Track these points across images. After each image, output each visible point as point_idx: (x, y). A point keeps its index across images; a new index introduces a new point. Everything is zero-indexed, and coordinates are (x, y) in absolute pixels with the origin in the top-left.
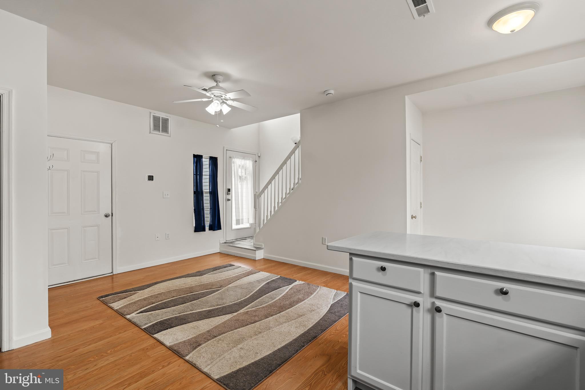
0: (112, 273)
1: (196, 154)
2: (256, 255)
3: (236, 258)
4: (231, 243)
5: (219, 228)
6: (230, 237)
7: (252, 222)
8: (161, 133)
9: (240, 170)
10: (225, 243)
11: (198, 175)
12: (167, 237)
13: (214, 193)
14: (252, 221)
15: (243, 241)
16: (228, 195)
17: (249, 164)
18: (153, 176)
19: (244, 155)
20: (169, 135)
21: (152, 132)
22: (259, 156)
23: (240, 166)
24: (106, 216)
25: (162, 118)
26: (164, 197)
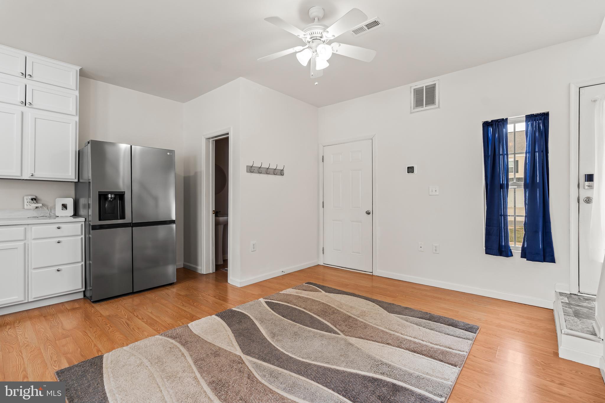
0: (372, 273)
12: (434, 250)
16: (584, 188)
18: (414, 167)
20: (436, 106)
21: (413, 111)
24: (368, 213)
25: (426, 86)
26: (430, 194)
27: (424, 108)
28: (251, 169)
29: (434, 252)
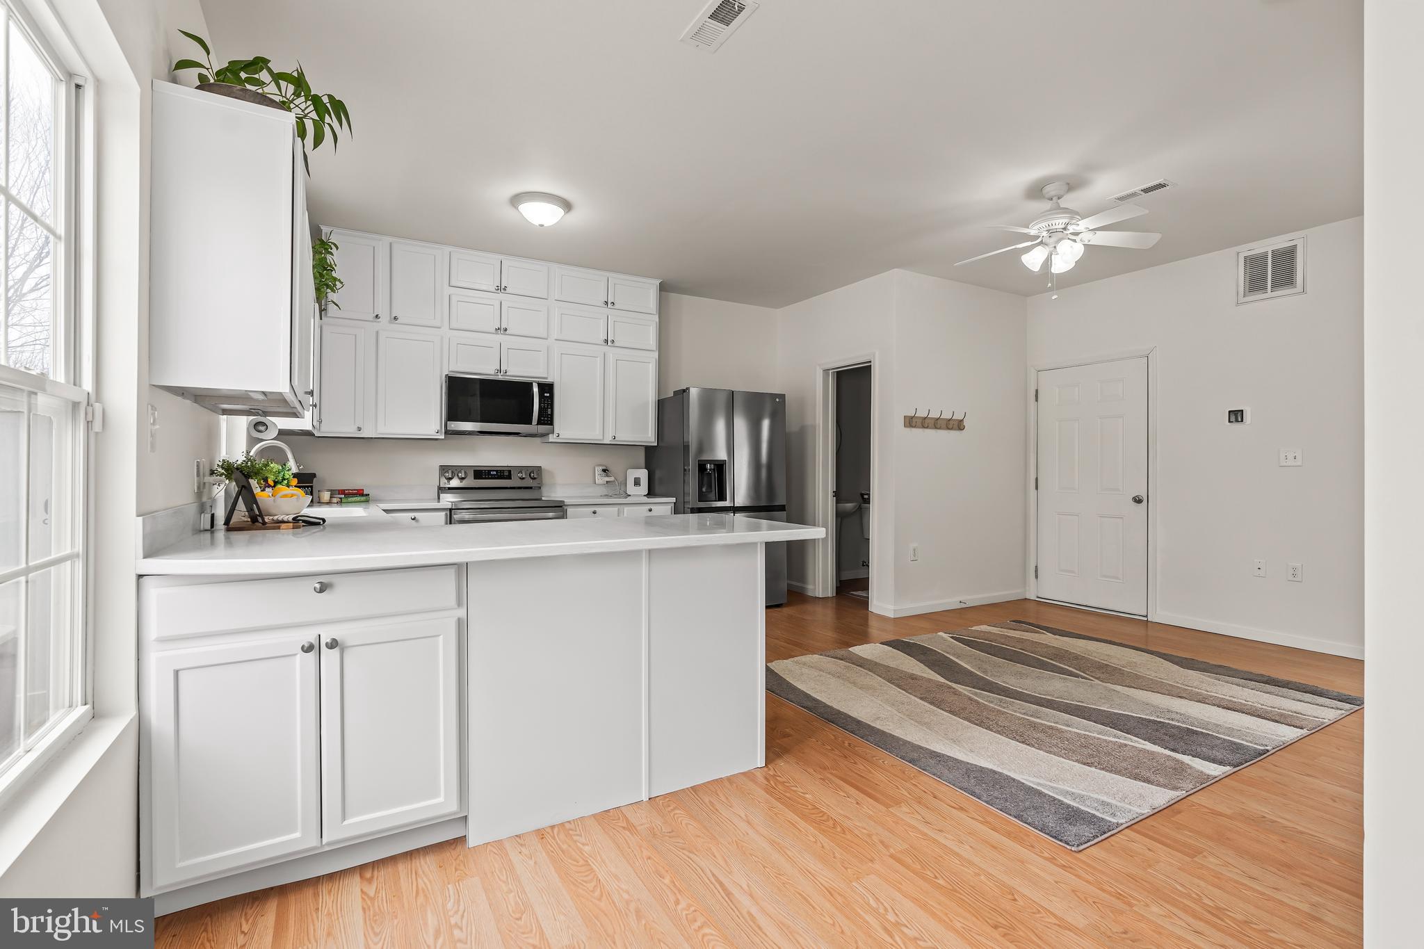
0: (1146, 616)
12: (1290, 574)
20: (1298, 290)
21: (1242, 300)
24: (1138, 500)
25: (1273, 251)
26: (1282, 464)
27: (1269, 294)
28: (910, 422)
29: (1291, 578)
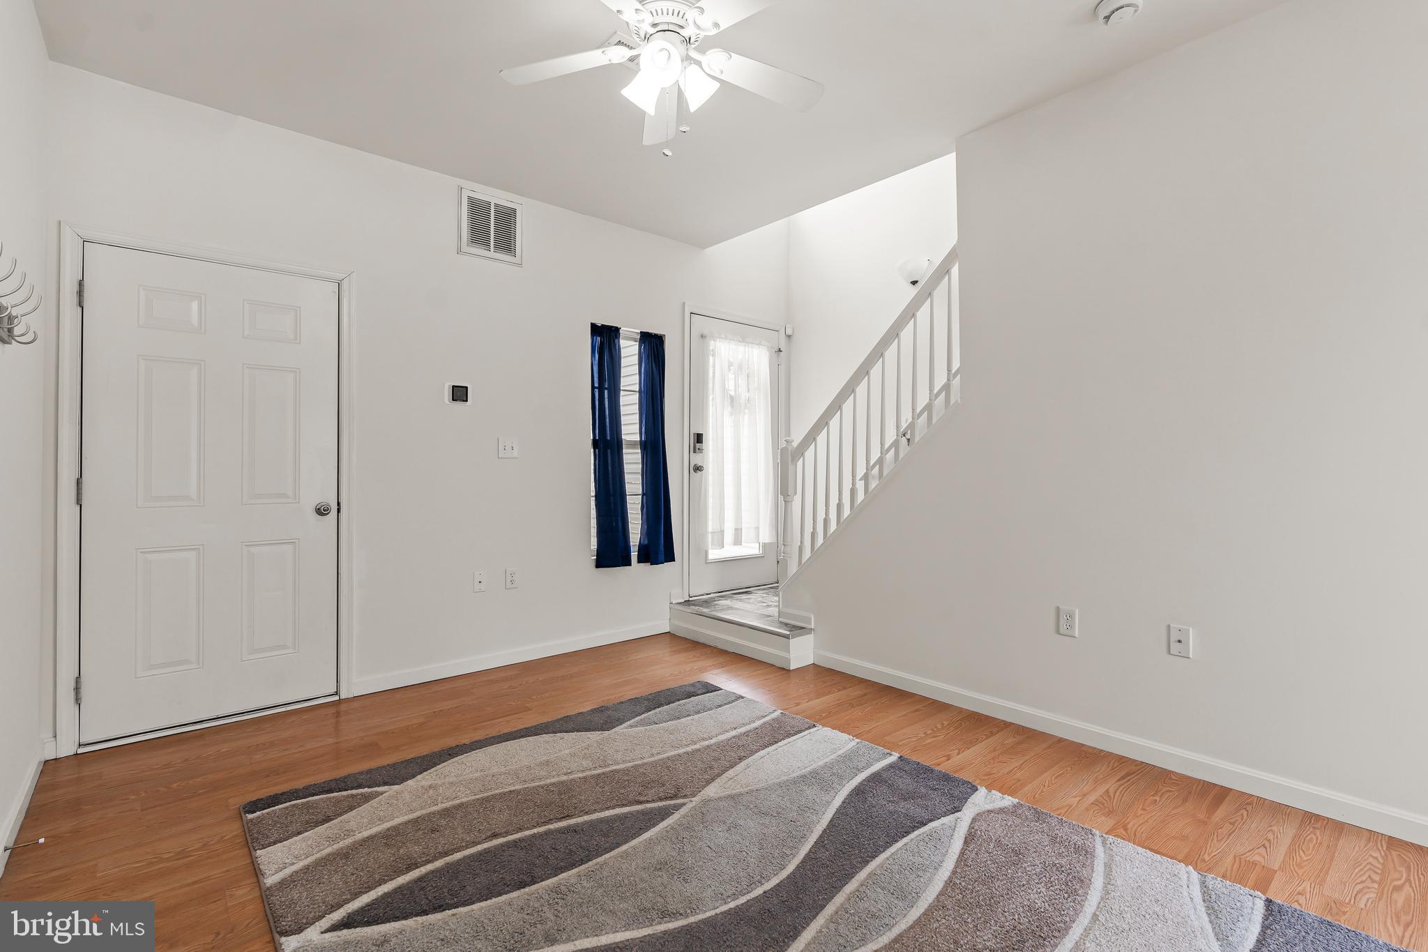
0: (337, 693)
1: (599, 322)
2: (789, 653)
3: (721, 659)
4: (706, 603)
5: (670, 557)
6: (702, 586)
7: (767, 541)
8: (492, 254)
9: (731, 376)
10: (687, 603)
11: (606, 392)
12: (508, 581)
13: (654, 447)
14: (767, 536)
15: (741, 600)
16: (695, 452)
17: (758, 358)
18: (467, 388)
19: (744, 328)
20: (517, 260)
21: (465, 248)
22: (789, 336)
23: (730, 364)
24: (321, 511)
25: (495, 206)
29: (509, 585)
